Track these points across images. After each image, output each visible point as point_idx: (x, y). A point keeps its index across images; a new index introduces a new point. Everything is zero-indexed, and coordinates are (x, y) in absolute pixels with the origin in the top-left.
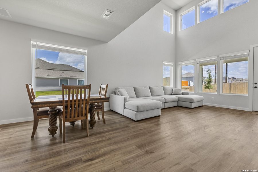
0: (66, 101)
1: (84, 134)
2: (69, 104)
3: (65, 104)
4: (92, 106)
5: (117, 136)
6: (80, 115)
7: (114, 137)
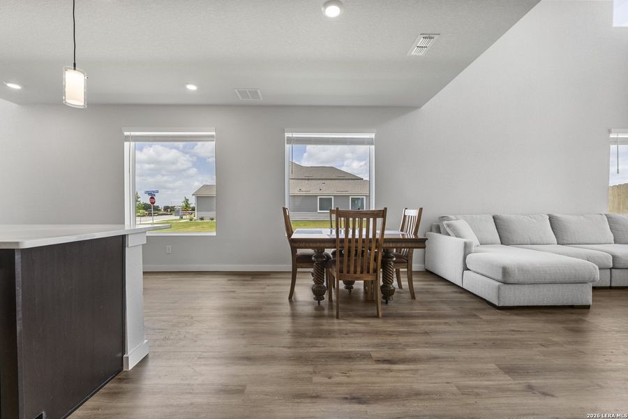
0: (342, 240)
1: (372, 311)
2: (346, 245)
3: (339, 245)
4: (387, 256)
5: (445, 332)
6: (365, 270)
7: (436, 332)
